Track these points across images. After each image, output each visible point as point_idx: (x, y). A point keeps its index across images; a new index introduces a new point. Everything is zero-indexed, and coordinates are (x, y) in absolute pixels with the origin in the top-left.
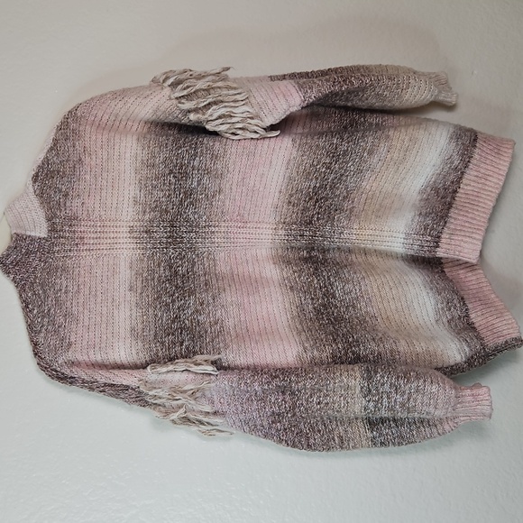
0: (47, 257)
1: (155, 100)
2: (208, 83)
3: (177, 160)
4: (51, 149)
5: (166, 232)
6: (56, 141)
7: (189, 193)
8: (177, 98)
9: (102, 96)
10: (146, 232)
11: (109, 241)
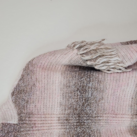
0: (18, 134)
1: (70, 55)
2: (96, 47)
3: (81, 83)
4: (21, 79)
5: (76, 120)
6: (23, 76)
7: (87, 100)
8: (81, 54)
9: (44, 54)
10: (66, 120)
11: (48, 125)
